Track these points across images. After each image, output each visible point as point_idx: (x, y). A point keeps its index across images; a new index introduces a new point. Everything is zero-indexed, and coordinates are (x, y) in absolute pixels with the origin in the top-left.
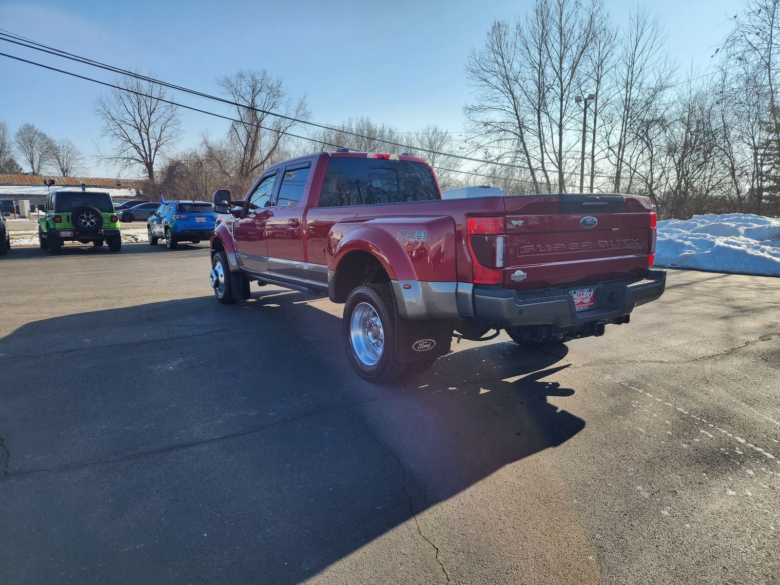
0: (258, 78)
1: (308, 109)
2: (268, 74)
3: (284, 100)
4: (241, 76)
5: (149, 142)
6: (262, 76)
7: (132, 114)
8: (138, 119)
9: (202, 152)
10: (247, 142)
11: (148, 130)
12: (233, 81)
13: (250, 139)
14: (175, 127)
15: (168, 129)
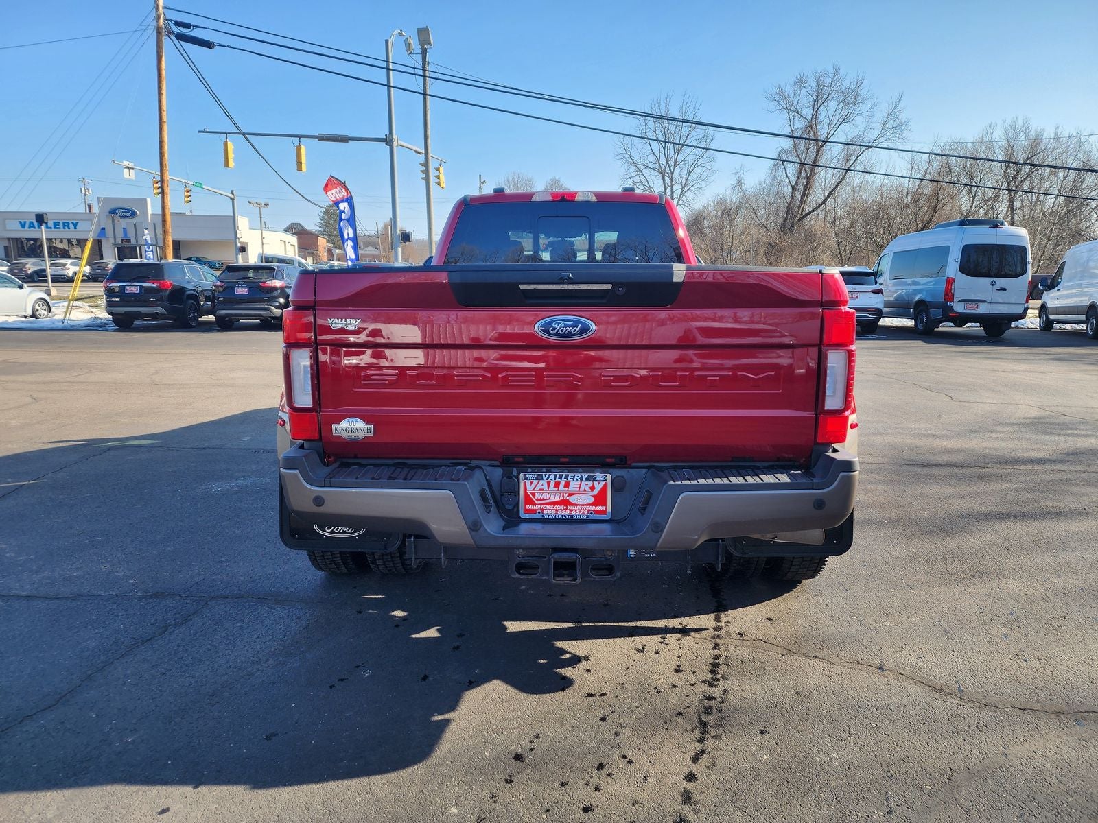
0: (827, 80)
1: (903, 117)
2: (842, 72)
3: (864, 108)
4: (800, 81)
5: (672, 189)
6: (831, 76)
7: (657, 154)
8: (663, 161)
9: (733, 198)
10: (798, 178)
11: (672, 173)
12: (789, 90)
13: (803, 174)
14: (708, 166)
15: (698, 170)
